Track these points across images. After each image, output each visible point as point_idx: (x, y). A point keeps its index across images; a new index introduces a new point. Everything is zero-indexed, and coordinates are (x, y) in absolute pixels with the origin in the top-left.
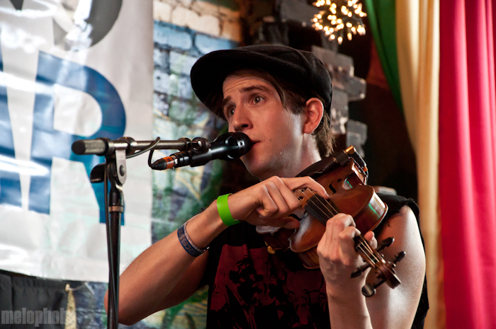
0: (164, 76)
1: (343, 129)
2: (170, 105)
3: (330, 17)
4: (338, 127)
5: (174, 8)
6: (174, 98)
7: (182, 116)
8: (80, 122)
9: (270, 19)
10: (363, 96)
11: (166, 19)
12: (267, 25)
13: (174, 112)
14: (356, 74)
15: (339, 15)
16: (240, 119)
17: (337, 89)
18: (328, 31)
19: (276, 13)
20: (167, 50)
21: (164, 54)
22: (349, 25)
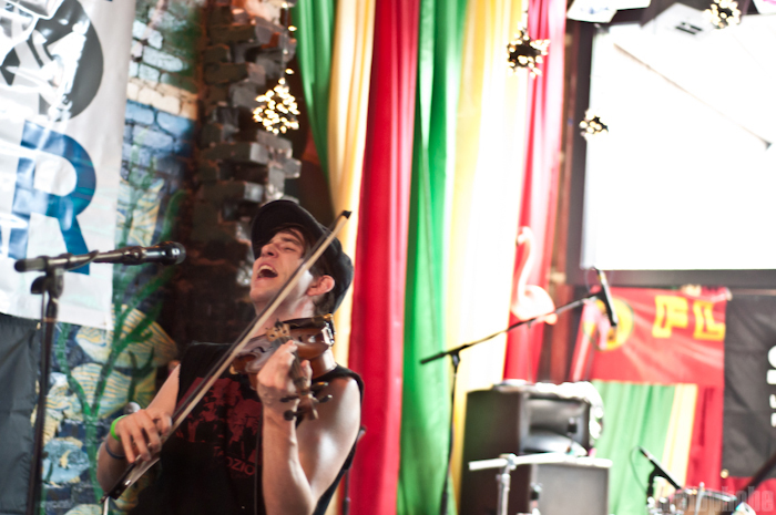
0: (127, 146)
2: (130, 172)
3: (267, 112)
5: (141, 89)
6: (134, 165)
7: (140, 182)
8: (57, 183)
9: (223, 104)
10: (297, 175)
11: (133, 97)
12: (220, 108)
13: (133, 178)
14: (294, 155)
17: (275, 168)
19: (229, 99)
20: (132, 124)
21: (129, 127)
22: (284, 120)
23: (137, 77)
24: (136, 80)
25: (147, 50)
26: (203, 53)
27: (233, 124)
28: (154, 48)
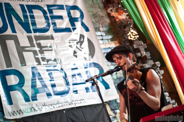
1: (145, 54)
3: (131, 36)
4: (144, 54)
5: (105, 45)
8: (95, 73)
9: (124, 40)
10: (146, 47)
11: (105, 47)
12: (124, 41)
14: (144, 43)
15: (133, 35)
16: (118, 63)
17: (141, 47)
18: (132, 39)
19: (124, 38)
22: (135, 36)
23: (104, 43)
24: (104, 44)
25: (103, 37)
26: (115, 32)
27: (128, 43)
28: (104, 36)
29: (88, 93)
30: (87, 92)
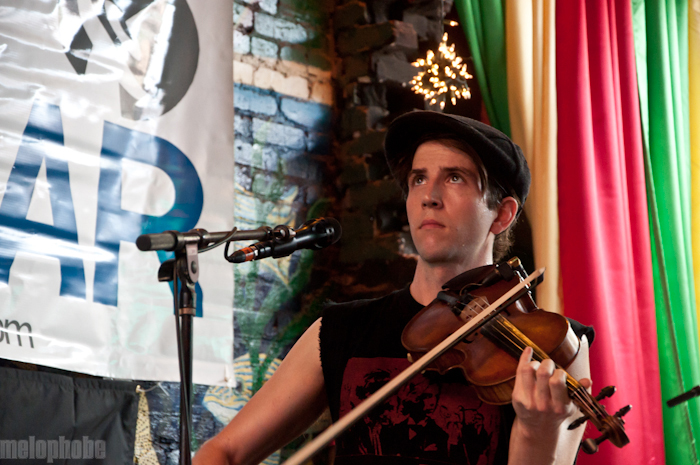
0: (246, 146)
2: (253, 179)
3: (432, 79)
5: (256, 69)
6: (258, 170)
7: (267, 191)
8: (151, 200)
9: (366, 80)
11: (247, 81)
12: (362, 86)
13: (258, 187)
15: (442, 77)
18: (428, 94)
19: (372, 73)
20: (250, 116)
21: (246, 120)
22: (453, 88)
23: (250, 54)
24: (249, 58)
25: (260, 18)
26: (332, 15)
27: (381, 105)
28: (268, 14)
29: (69, 299)
30: (65, 289)
